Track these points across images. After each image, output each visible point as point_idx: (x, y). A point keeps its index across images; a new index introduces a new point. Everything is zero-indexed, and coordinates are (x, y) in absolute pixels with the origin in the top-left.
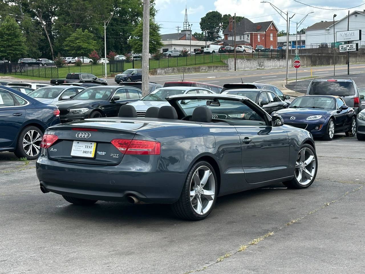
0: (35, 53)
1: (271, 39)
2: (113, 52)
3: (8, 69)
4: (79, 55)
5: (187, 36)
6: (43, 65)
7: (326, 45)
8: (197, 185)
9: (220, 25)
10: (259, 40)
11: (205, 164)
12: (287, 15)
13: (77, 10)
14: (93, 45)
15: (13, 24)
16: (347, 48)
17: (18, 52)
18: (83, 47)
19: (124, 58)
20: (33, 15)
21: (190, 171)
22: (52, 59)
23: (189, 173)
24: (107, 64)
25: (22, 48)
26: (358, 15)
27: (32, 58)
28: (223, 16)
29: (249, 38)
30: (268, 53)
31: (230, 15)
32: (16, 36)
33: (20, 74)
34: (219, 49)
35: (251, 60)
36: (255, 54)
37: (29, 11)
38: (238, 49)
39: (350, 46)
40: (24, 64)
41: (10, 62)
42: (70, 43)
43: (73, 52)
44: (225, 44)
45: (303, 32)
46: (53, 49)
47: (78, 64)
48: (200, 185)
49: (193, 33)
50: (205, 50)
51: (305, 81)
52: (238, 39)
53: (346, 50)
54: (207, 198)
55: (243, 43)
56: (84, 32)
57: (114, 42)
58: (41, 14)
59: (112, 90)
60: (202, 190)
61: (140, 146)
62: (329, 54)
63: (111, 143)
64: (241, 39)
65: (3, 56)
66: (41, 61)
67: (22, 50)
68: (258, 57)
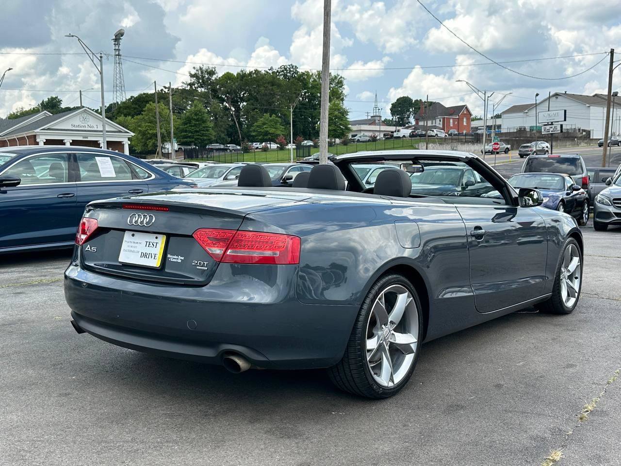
0: (223, 138)
1: (465, 124)
2: (300, 137)
3: (194, 155)
4: (266, 141)
5: (377, 122)
6: (231, 151)
7: (525, 129)
8: (381, 325)
9: (411, 110)
10: (451, 125)
11: (398, 281)
12: (485, 94)
13: (265, 95)
14: (280, 131)
15: (201, 109)
16: (550, 129)
17: (205, 138)
18: (270, 132)
19: (312, 144)
20: (222, 101)
21: (367, 297)
22: (240, 146)
23: (364, 302)
24: (293, 149)
25: (209, 134)
26: (559, 97)
27: (220, 144)
28: (413, 101)
29: (441, 123)
30: (462, 137)
31: (421, 100)
32: (204, 122)
33: (207, 159)
34: (410, 134)
35: (443, 144)
36: (447, 138)
37: (218, 98)
38: (430, 133)
39: (553, 128)
40: (212, 150)
41: (197, 148)
42: (257, 128)
43: (260, 138)
44: (416, 129)
45: (498, 116)
46: (241, 135)
47: (265, 149)
48: (389, 323)
49: (383, 119)
50: (395, 135)
51: (504, 165)
52: (429, 123)
53: (549, 132)
54: (402, 350)
55: (435, 127)
56: (271, 117)
57: (302, 128)
58: (230, 100)
59: (284, 168)
60: (393, 334)
61: (253, 243)
62: (528, 137)
63: (193, 237)
64: (432, 124)
65: (191, 142)
66: (229, 147)
67: (210, 135)
68: (451, 141)
